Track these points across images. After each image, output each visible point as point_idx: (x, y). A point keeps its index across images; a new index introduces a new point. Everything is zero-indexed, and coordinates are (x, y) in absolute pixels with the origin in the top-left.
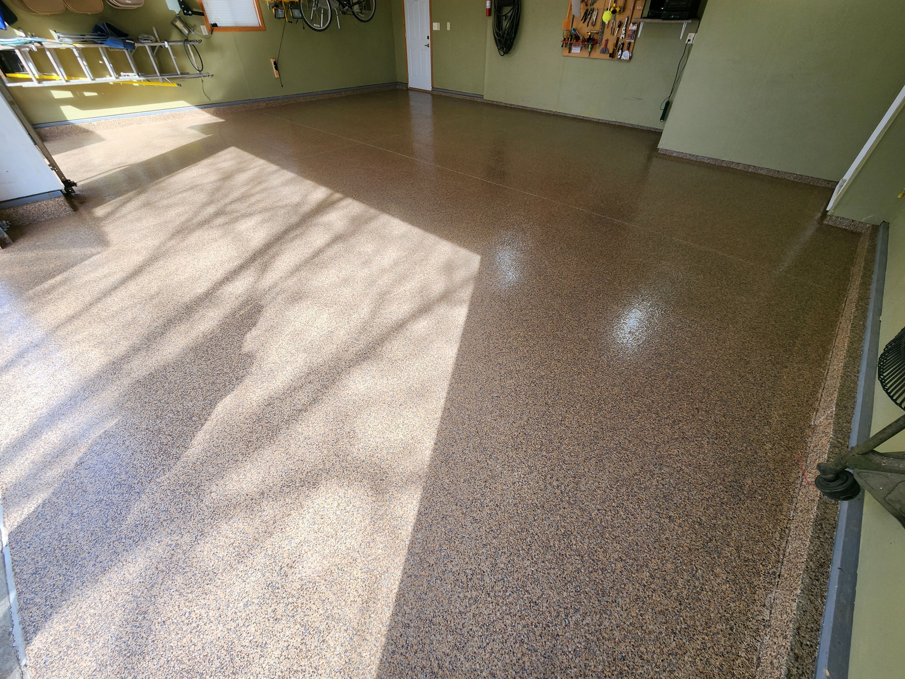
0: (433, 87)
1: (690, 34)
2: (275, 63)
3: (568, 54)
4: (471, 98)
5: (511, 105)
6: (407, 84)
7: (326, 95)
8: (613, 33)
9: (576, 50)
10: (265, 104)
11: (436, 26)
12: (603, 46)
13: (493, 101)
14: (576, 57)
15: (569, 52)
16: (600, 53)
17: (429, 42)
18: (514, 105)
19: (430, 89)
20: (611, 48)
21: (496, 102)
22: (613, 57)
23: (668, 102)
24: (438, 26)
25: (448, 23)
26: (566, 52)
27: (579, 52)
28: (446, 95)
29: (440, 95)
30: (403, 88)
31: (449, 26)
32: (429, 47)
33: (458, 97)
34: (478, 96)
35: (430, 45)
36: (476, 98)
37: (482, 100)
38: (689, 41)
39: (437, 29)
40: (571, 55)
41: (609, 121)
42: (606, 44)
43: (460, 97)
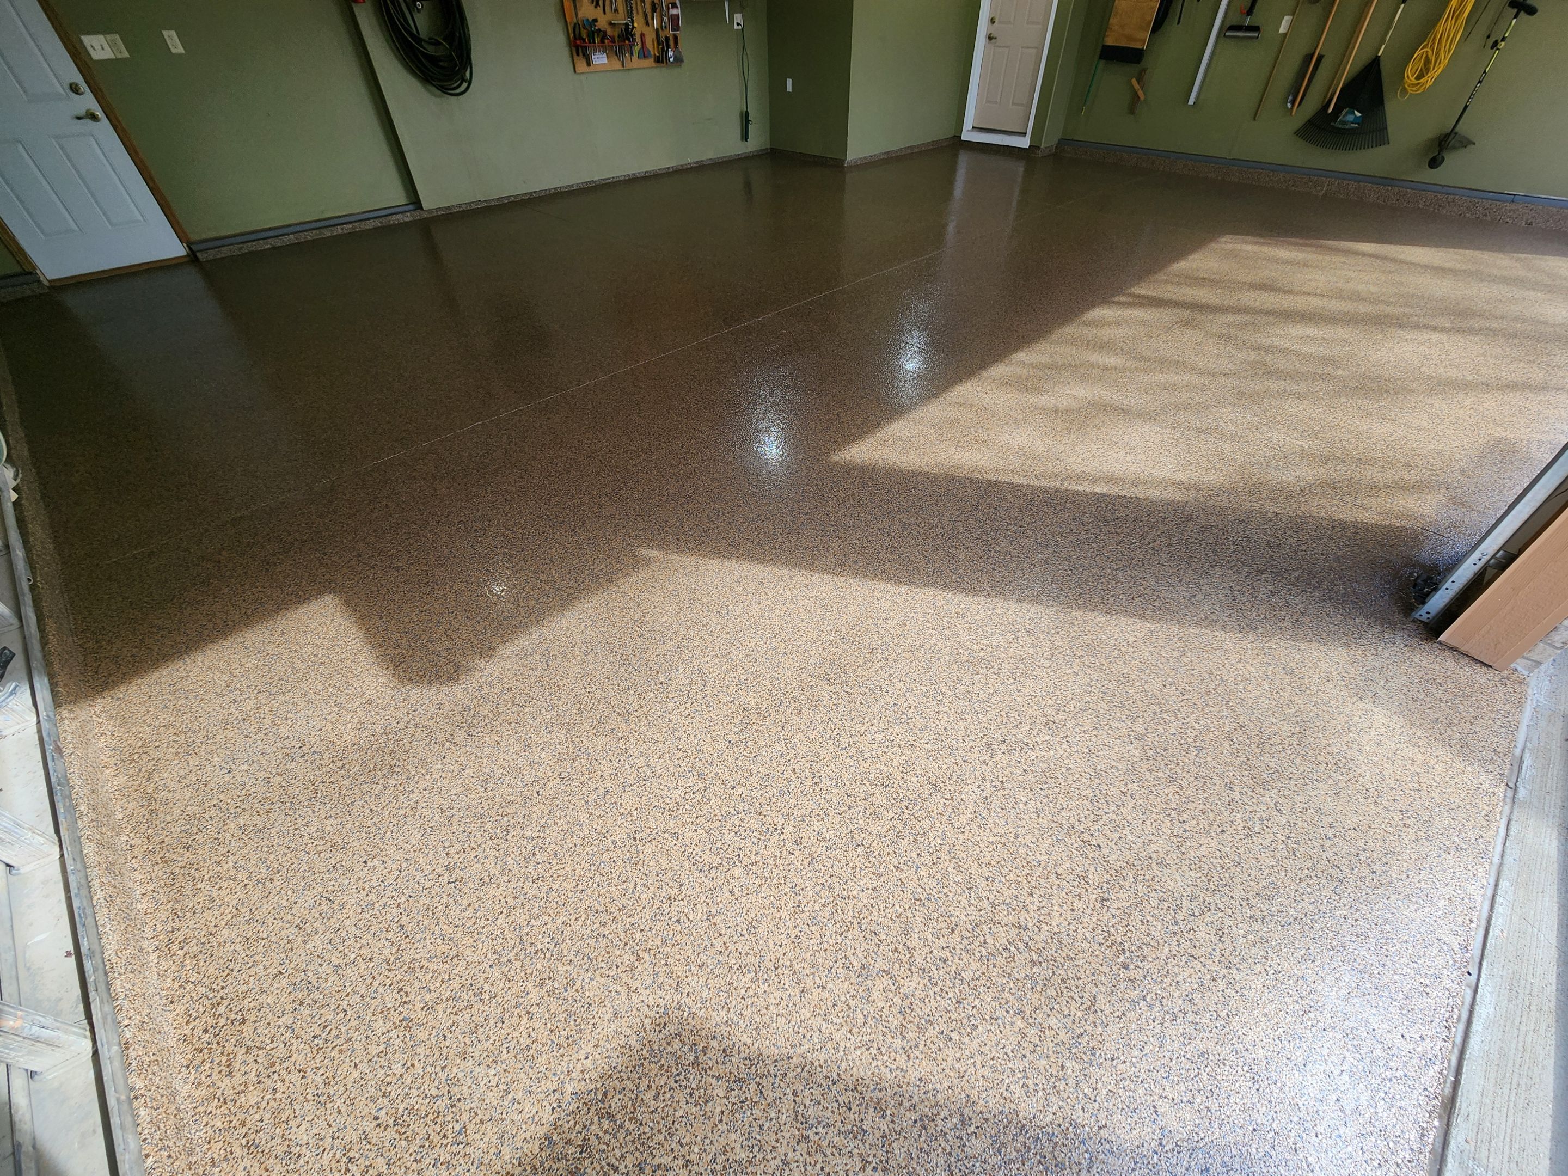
0: (189, 245)
1: (735, 16)
3: (588, 68)
4: (378, 223)
6: (31, 273)
8: (647, 22)
9: (600, 59)
11: (101, 47)
12: (638, 44)
13: (449, 208)
14: (604, 70)
16: (638, 57)
18: (508, 198)
20: (652, 48)
21: (460, 206)
22: (663, 62)
23: (747, 112)
24: (112, 45)
25: (165, 33)
26: (581, 65)
27: (606, 61)
28: (278, 243)
29: (250, 252)
30: (28, 293)
31: (172, 38)
32: (94, 117)
33: (328, 233)
34: (394, 210)
35: (100, 113)
36: (400, 217)
37: (417, 215)
38: (738, 24)
39: (112, 56)
40: (592, 68)
41: (682, 166)
42: (643, 43)
43: (339, 230)
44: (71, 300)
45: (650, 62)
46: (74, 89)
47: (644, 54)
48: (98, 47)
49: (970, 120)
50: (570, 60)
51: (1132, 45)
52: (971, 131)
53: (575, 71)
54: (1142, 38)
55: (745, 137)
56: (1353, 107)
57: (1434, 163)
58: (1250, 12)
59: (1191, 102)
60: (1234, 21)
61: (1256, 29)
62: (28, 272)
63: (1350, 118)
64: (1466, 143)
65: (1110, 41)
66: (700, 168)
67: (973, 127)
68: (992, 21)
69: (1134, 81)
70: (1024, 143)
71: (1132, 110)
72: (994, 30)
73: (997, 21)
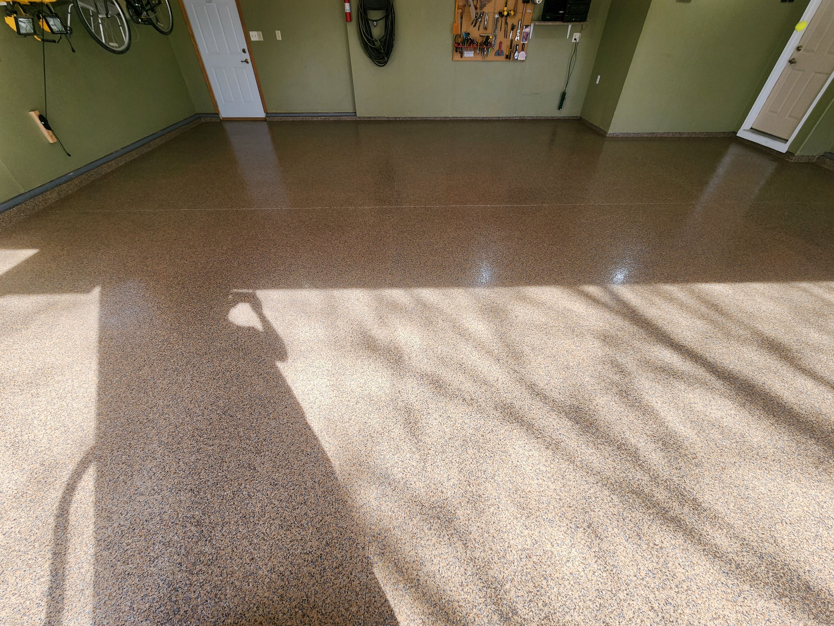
0: (267, 113)
1: (575, 34)
2: (42, 118)
3: (460, 59)
4: (336, 119)
5: (395, 118)
6: (218, 114)
7: (134, 153)
8: (506, 36)
9: (469, 54)
10: (55, 195)
11: (255, 36)
12: (496, 48)
13: (369, 117)
14: (470, 60)
15: (462, 57)
16: (495, 55)
17: (247, 56)
18: (399, 118)
19: (262, 115)
20: (505, 50)
21: (374, 117)
22: (510, 58)
23: (565, 93)
24: (259, 35)
25: (277, 32)
26: (457, 56)
27: (472, 55)
28: (295, 119)
29: (285, 121)
30: (214, 121)
31: (279, 35)
32: (248, 63)
33: (315, 119)
34: (346, 114)
35: (249, 61)
36: (345, 117)
37: (354, 118)
38: (575, 39)
39: (258, 40)
40: (463, 59)
41: (509, 117)
42: (500, 46)
43: (319, 119)
44: (227, 126)
45: (503, 58)
46: (244, 51)
47: (499, 53)
48: (254, 36)
49: (749, 122)
50: (451, 54)
52: (747, 130)
53: (452, 60)
55: (560, 107)
62: (217, 114)
66: (522, 121)
67: (751, 128)
68: (798, 49)
70: (782, 148)
72: (796, 55)
73: (802, 49)
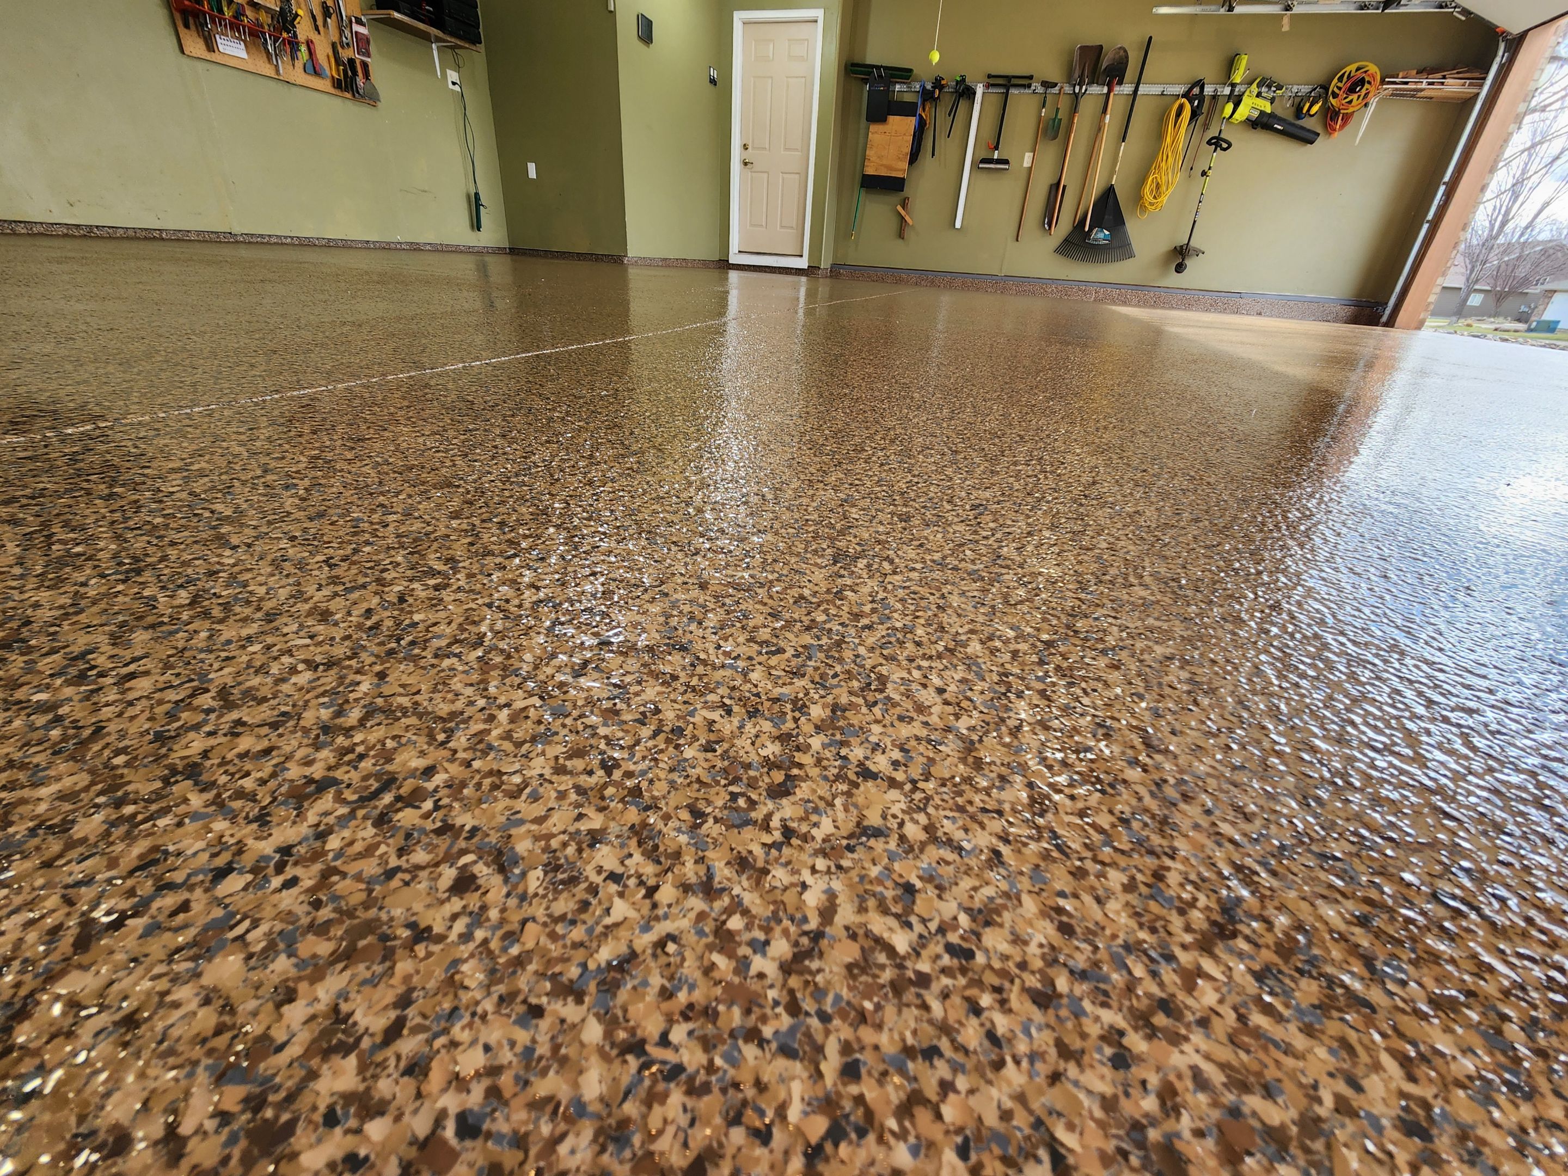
3: (207, 54)
8: (316, 27)
9: (231, 48)
15: (211, 50)
16: (305, 71)
20: (327, 65)
22: (347, 91)
23: (477, 194)
26: (195, 46)
27: (242, 54)
38: (454, 84)
40: (214, 55)
42: (312, 53)
45: (322, 83)
47: (312, 70)
49: (734, 245)
50: (169, 29)
51: (894, 174)
52: (738, 253)
53: (182, 52)
54: (900, 168)
55: (476, 225)
56: (1102, 227)
57: (1180, 268)
58: (996, 148)
59: (958, 225)
60: (984, 155)
61: (1006, 162)
63: (1101, 235)
64: (1198, 252)
65: (870, 171)
67: (740, 250)
68: (745, 147)
69: (899, 208)
70: (802, 263)
71: (901, 235)
72: (748, 155)
73: (750, 147)
